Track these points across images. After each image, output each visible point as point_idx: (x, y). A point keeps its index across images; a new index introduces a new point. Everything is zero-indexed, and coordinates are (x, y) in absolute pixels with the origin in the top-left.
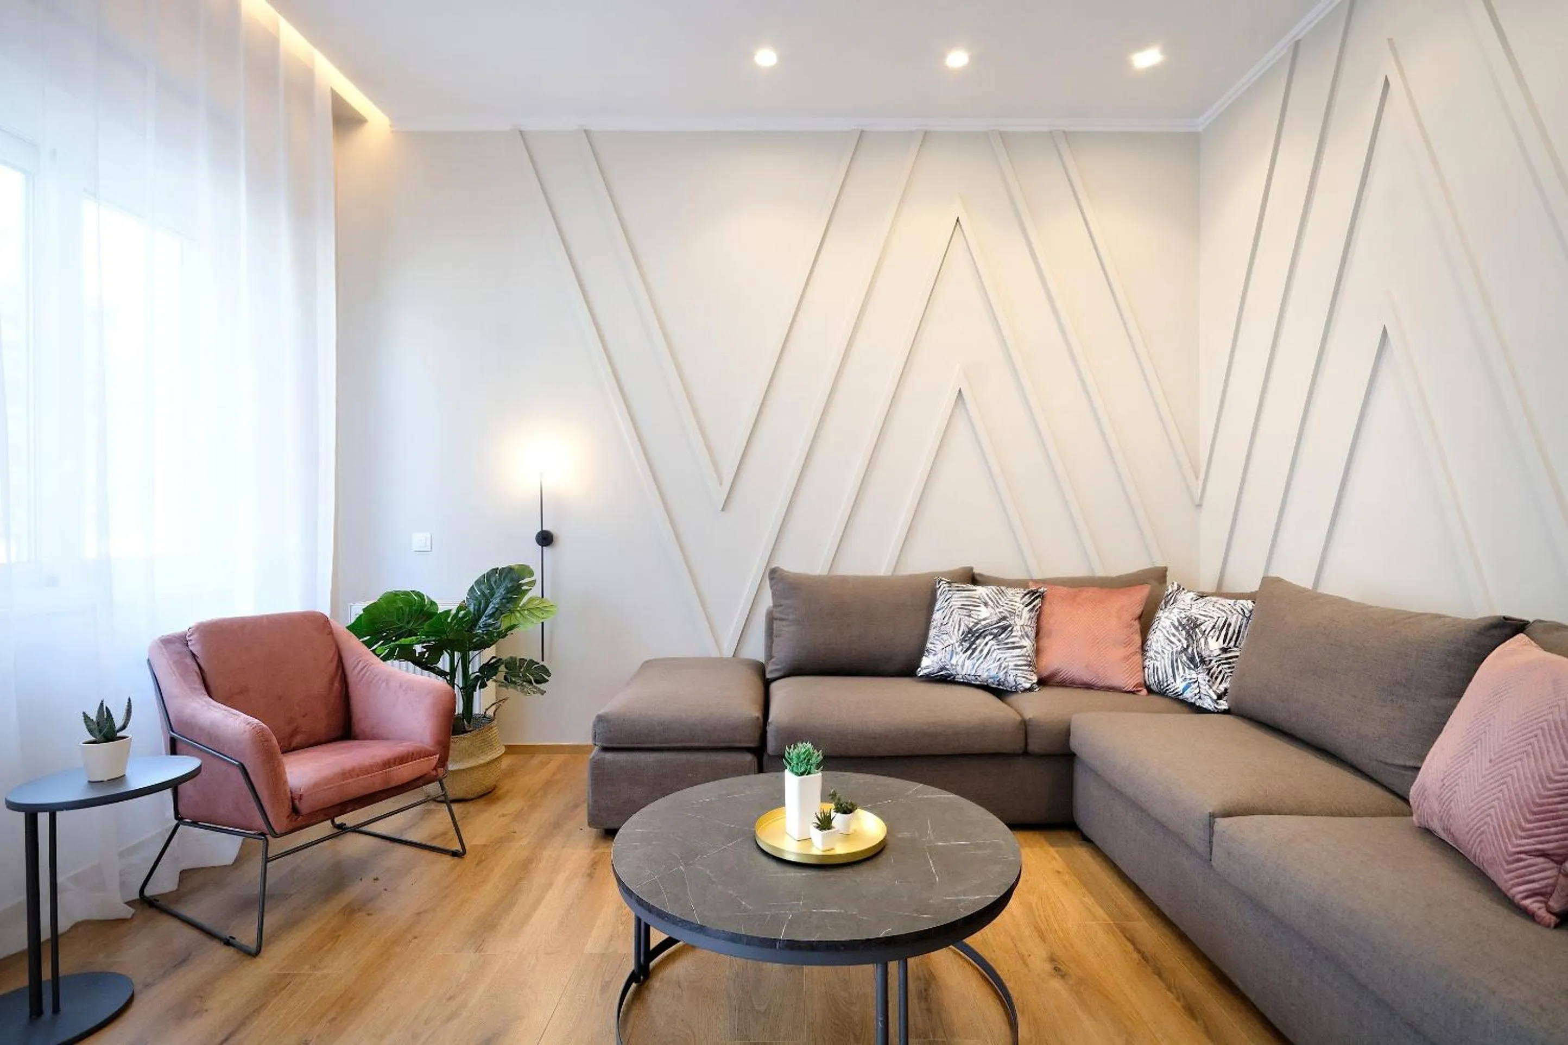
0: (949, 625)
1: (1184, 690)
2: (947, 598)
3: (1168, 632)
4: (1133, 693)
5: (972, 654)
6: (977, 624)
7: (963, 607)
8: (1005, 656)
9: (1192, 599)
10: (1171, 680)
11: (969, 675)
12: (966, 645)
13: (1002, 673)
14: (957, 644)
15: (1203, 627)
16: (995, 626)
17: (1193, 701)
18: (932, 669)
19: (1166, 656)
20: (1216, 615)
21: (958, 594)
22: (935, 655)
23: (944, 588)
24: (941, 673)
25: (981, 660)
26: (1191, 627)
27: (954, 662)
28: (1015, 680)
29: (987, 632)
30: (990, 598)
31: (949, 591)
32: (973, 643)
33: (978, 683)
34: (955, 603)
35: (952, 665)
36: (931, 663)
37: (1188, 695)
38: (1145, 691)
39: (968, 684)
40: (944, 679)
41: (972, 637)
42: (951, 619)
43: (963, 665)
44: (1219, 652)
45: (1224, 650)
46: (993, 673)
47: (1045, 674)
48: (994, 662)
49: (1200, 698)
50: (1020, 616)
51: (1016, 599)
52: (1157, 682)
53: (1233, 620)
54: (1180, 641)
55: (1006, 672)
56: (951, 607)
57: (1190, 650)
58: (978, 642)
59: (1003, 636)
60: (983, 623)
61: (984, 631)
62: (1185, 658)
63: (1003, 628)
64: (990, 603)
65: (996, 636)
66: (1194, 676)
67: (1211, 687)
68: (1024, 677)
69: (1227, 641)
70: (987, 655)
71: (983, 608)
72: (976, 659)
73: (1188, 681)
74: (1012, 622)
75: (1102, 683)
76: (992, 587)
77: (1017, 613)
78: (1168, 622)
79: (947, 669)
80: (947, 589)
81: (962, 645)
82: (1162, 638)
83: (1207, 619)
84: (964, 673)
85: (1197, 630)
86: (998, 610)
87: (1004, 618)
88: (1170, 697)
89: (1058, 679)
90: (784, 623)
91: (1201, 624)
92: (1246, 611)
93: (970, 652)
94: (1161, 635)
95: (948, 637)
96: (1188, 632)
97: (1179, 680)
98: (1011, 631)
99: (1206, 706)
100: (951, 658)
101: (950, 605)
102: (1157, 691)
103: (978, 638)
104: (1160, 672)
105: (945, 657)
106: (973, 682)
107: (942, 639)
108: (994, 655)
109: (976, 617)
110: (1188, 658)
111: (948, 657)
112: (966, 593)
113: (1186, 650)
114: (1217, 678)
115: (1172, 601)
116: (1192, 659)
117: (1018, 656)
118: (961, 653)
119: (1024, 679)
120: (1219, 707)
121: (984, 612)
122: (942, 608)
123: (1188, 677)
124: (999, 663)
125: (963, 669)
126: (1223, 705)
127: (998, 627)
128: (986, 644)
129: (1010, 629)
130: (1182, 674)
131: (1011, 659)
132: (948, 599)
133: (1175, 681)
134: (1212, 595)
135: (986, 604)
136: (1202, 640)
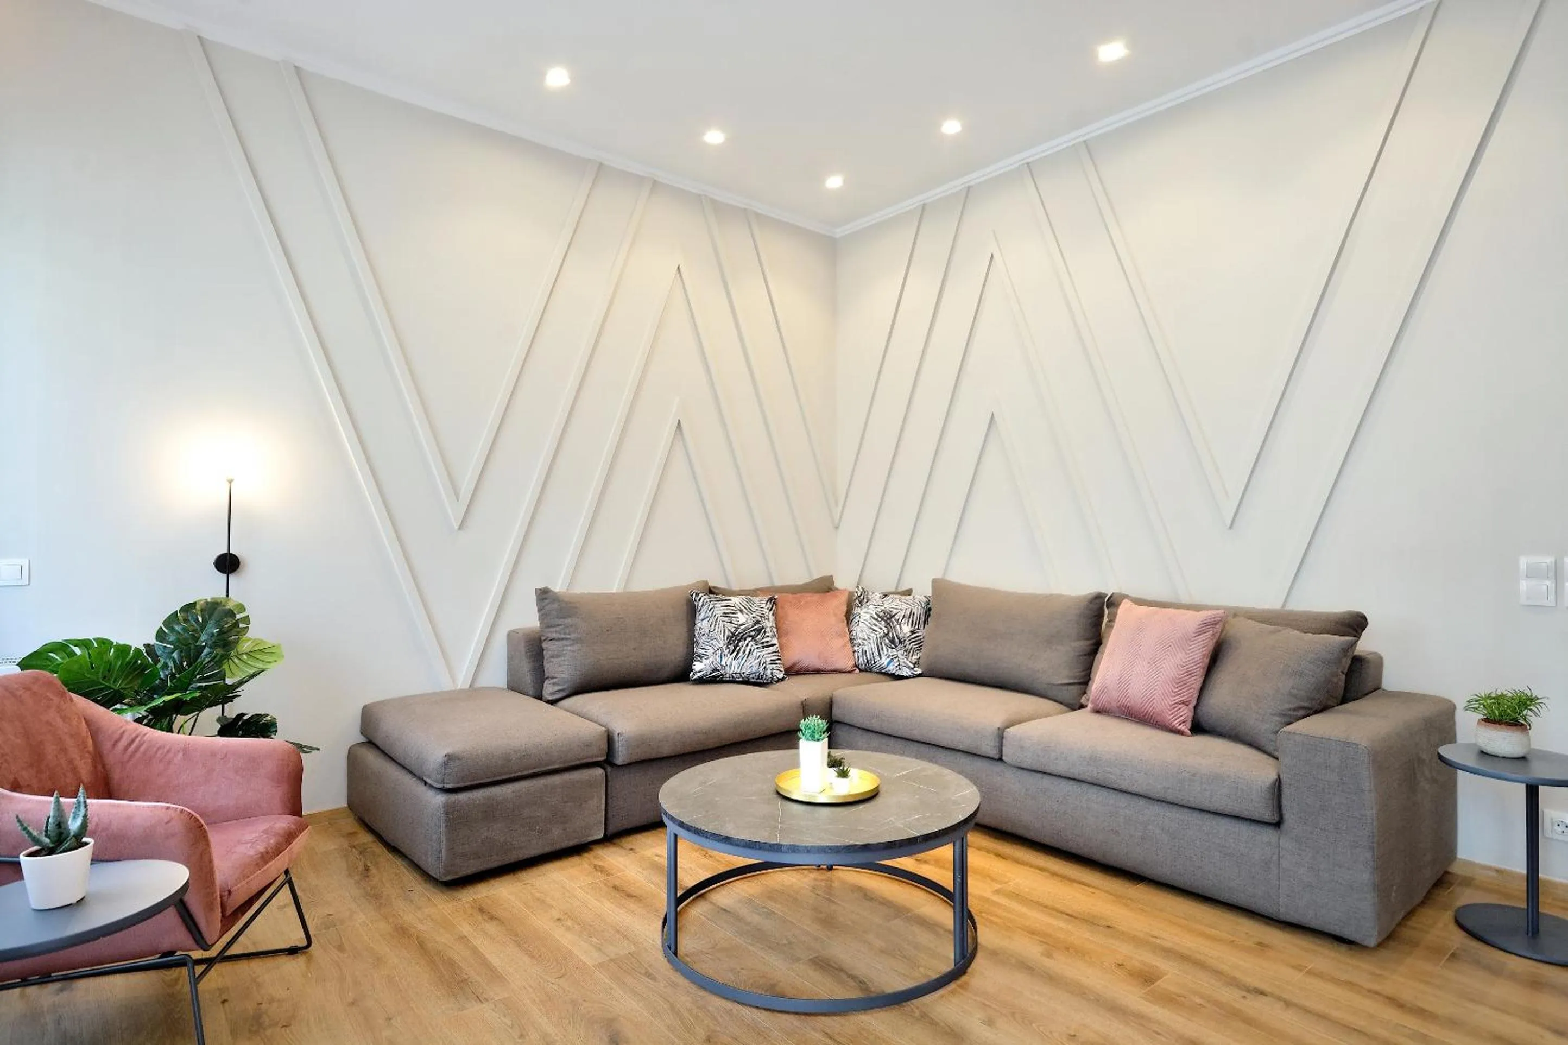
0: (716, 631)
1: (889, 663)
2: (710, 607)
3: (869, 623)
4: (849, 672)
5: (737, 654)
6: (737, 628)
7: (725, 615)
8: (762, 654)
9: (880, 597)
10: (877, 658)
11: (736, 673)
12: (732, 647)
13: (761, 669)
14: (724, 648)
15: (897, 617)
16: (752, 629)
17: (893, 672)
18: (704, 672)
19: (872, 641)
20: (904, 607)
21: (718, 605)
22: (707, 659)
23: (705, 599)
24: (714, 674)
25: (745, 658)
26: (887, 618)
27: (723, 663)
28: (772, 673)
29: (746, 636)
30: (743, 606)
31: (710, 602)
32: (737, 645)
33: (741, 679)
34: (717, 612)
35: (722, 666)
36: (704, 667)
37: (891, 669)
38: (857, 671)
39: (733, 681)
40: (714, 679)
41: (735, 640)
42: (717, 626)
43: (733, 666)
44: (910, 634)
45: (913, 632)
46: (754, 669)
47: (788, 664)
48: (755, 660)
49: (900, 669)
50: (768, 619)
51: (761, 603)
52: (866, 661)
53: (915, 610)
54: (881, 629)
55: (765, 667)
56: (715, 616)
57: (890, 635)
58: (740, 644)
59: (759, 636)
60: (742, 627)
61: (744, 634)
62: (887, 641)
63: (758, 631)
64: (745, 610)
65: (753, 637)
66: (895, 653)
67: (907, 659)
68: (778, 670)
69: (914, 625)
70: (748, 655)
71: (739, 615)
72: (740, 659)
73: (891, 658)
74: (764, 625)
75: (829, 668)
76: (743, 597)
77: (766, 617)
78: (868, 616)
79: (718, 670)
80: (708, 600)
81: (729, 648)
82: (866, 628)
83: (898, 611)
84: (731, 672)
85: (893, 620)
86: (751, 616)
87: (758, 622)
88: (876, 672)
89: (796, 668)
90: (565, 642)
91: (895, 615)
92: (923, 603)
93: (735, 653)
94: (865, 626)
95: (716, 642)
96: (886, 621)
97: (884, 658)
98: (765, 632)
99: (905, 674)
100: (721, 660)
101: (714, 614)
102: (867, 669)
103: (740, 641)
104: (868, 654)
105: (716, 660)
106: (737, 680)
107: (712, 644)
108: (754, 653)
109: (736, 623)
110: (890, 641)
111: (719, 660)
112: (725, 603)
113: (887, 635)
114: (909, 652)
115: (865, 600)
116: (892, 641)
117: (773, 653)
118: (729, 655)
119: (778, 671)
120: (916, 673)
121: (742, 618)
122: (707, 617)
123: (891, 654)
124: (759, 660)
125: (730, 668)
126: (919, 671)
127: (754, 630)
128: (747, 645)
129: (763, 630)
130: (886, 652)
131: (766, 655)
132: (711, 609)
133: (881, 659)
134: (892, 593)
135: (741, 611)
136: (898, 626)
